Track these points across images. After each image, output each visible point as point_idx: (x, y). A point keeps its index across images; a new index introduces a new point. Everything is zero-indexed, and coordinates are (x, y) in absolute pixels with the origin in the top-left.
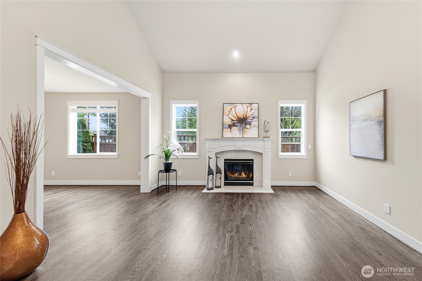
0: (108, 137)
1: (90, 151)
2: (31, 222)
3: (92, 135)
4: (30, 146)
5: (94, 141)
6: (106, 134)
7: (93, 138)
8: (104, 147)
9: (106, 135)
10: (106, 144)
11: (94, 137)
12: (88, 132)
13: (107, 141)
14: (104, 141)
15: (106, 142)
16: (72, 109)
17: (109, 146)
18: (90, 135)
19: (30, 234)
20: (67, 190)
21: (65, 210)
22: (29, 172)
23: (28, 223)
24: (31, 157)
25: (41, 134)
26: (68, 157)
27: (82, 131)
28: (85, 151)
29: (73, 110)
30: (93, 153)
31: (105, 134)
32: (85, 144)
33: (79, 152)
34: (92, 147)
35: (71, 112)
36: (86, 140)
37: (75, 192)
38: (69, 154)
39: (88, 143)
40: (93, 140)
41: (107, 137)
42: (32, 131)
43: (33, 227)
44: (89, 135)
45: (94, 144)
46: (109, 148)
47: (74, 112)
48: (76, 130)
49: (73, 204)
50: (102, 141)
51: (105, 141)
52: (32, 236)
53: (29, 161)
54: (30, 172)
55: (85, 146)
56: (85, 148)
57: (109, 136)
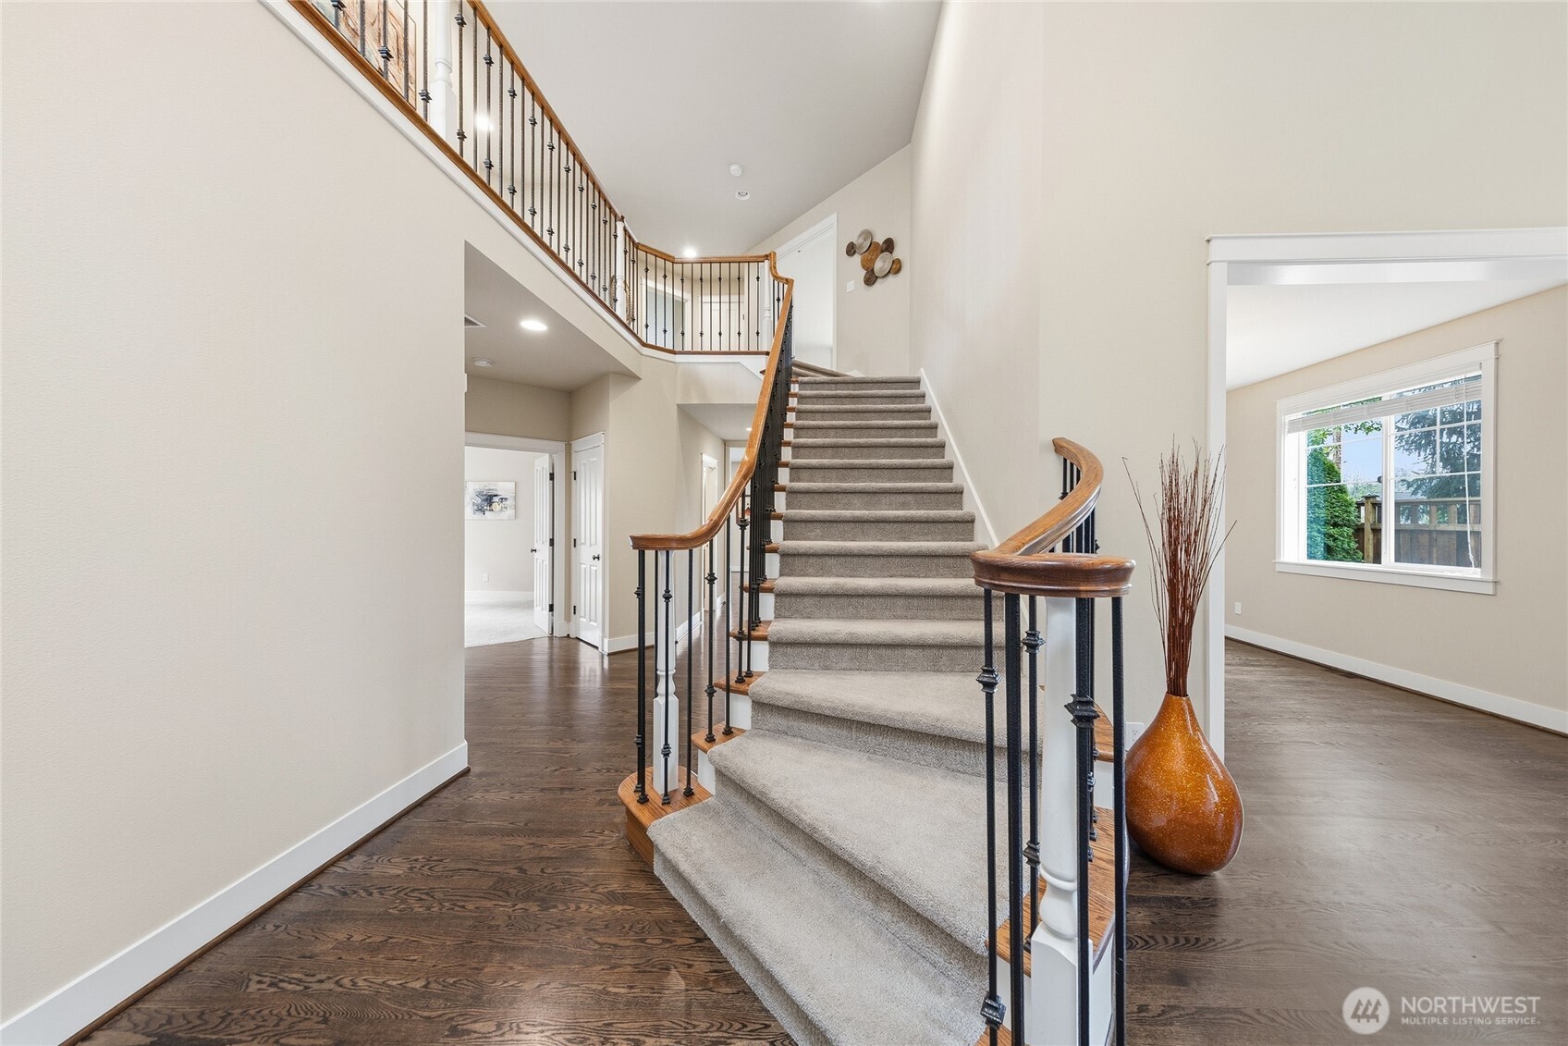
0: (1425, 503)
1: (1349, 555)
2: (1199, 730)
3: (1355, 500)
4: (1196, 533)
5: (1363, 521)
6: (1419, 495)
7: (1359, 512)
8: (1411, 546)
9: (1420, 497)
10: (1421, 531)
11: (1363, 504)
12: (1342, 490)
13: (1424, 520)
14: (1407, 519)
15: (1420, 522)
16: (1292, 422)
17: (1431, 538)
18: (1348, 498)
19: (1198, 761)
20: (1276, 666)
21: (1277, 727)
22: (1194, 596)
23: (1195, 730)
24: (1199, 561)
25: (1219, 500)
26: (1278, 568)
27: (1319, 487)
28: (1330, 553)
29: (1295, 426)
30: (1360, 562)
31: (1414, 493)
32: (1333, 531)
33: (1311, 556)
34: (1356, 542)
35: (1287, 430)
36: (1336, 516)
37: (1303, 682)
38: (1282, 560)
39: (1342, 526)
40: (1359, 517)
41: (1422, 503)
42: (1200, 496)
43: (1205, 748)
44: (1347, 501)
45: (1363, 529)
46: (1431, 546)
47: (1298, 431)
48: (1304, 485)
49: (1300, 720)
50: (1399, 522)
51: (1415, 521)
52: (1203, 771)
53: (1193, 570)
54: (1196, 597)
55: (1332, 536)
56: (1331, 543)
57: (1432, 500)
